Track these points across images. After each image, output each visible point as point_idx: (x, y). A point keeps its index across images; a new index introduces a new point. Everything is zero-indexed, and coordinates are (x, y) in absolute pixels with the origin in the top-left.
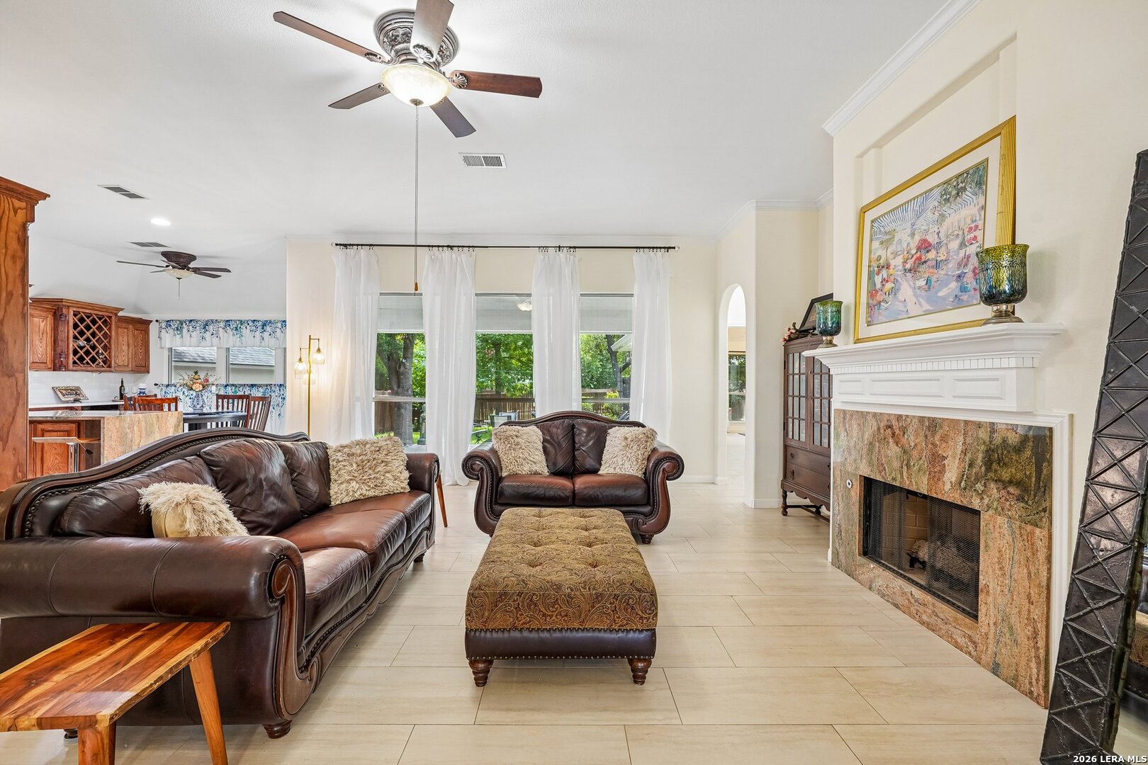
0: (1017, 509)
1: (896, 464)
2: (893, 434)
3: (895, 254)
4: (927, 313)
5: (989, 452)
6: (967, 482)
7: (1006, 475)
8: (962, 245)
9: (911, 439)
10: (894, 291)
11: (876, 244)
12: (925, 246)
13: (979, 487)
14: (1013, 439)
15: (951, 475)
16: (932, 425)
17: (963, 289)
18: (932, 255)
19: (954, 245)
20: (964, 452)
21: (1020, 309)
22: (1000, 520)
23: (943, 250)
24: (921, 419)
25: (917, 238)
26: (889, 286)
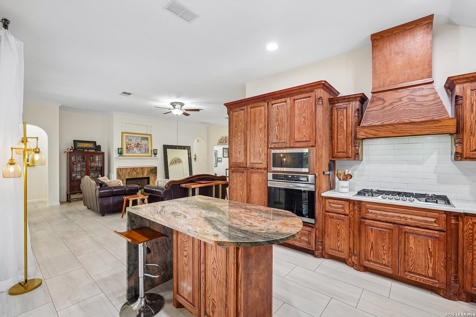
0: (154, 175)
1: (135, 175)
2: (135, 170)
3: (132, 143)
4: (140, 153)
5: (151, 170)
6: (148, 174)
7: (153, 172)
8: (145, 146)
9: (138, 170)
10: (133, 149)
11: (127, 140)
12: (138, 144)
13: (150, 174)
14: (154, 168)
15: (146, 174)
16: (142, 168)
17: (146, 151)
18: (140, 146)
19: (144, 146)
20: (147, 171)
21: (156, 155)
22: (152, 177)
23: (142, 146)
24: (140, 168)
25: (137, 142)
26: (131, 148)
